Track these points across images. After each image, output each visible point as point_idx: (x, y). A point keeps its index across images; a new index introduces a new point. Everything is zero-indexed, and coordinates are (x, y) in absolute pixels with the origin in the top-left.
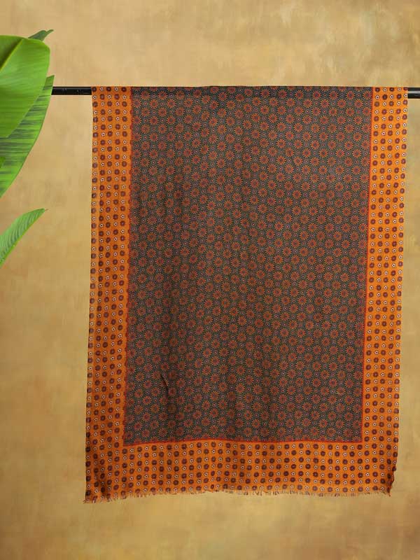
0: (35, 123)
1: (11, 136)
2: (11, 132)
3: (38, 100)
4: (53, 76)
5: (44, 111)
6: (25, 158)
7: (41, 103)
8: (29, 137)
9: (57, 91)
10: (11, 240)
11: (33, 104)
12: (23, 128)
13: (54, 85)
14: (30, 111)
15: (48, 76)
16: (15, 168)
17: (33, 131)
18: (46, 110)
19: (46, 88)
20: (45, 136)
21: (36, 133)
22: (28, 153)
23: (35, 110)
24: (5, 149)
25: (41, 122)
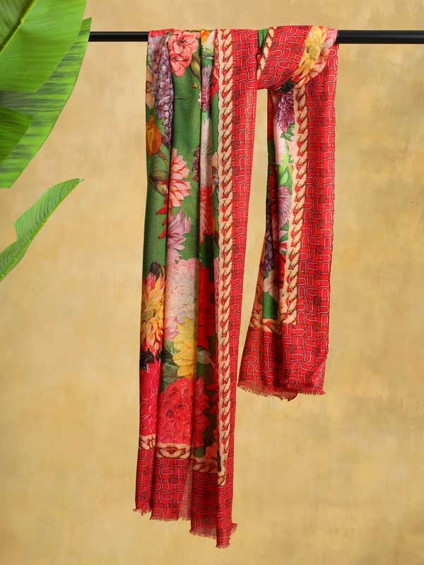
0: (69, 75)
1: (41, 91)
2: (40, 86)
3: (72, 48)
4: (91, 19)
5: (79, 60)
6: (56, 118)
7: (76, 51)
8: (62, 92)
9: (96, 37)
10: (40, 216)
11: (66, 53)
12: (55, 81)
13: (91, 30)
14: (63, 60)
15: (84, 18)
16: (45, 130)
17: (65, 84)
18: (82, 59)
19: (82, 33)
20: (80, 92)
21: (71, 87)
22: (61, 111)
23: (68, 59)
24: (33, 106)
25: (76, 74)
